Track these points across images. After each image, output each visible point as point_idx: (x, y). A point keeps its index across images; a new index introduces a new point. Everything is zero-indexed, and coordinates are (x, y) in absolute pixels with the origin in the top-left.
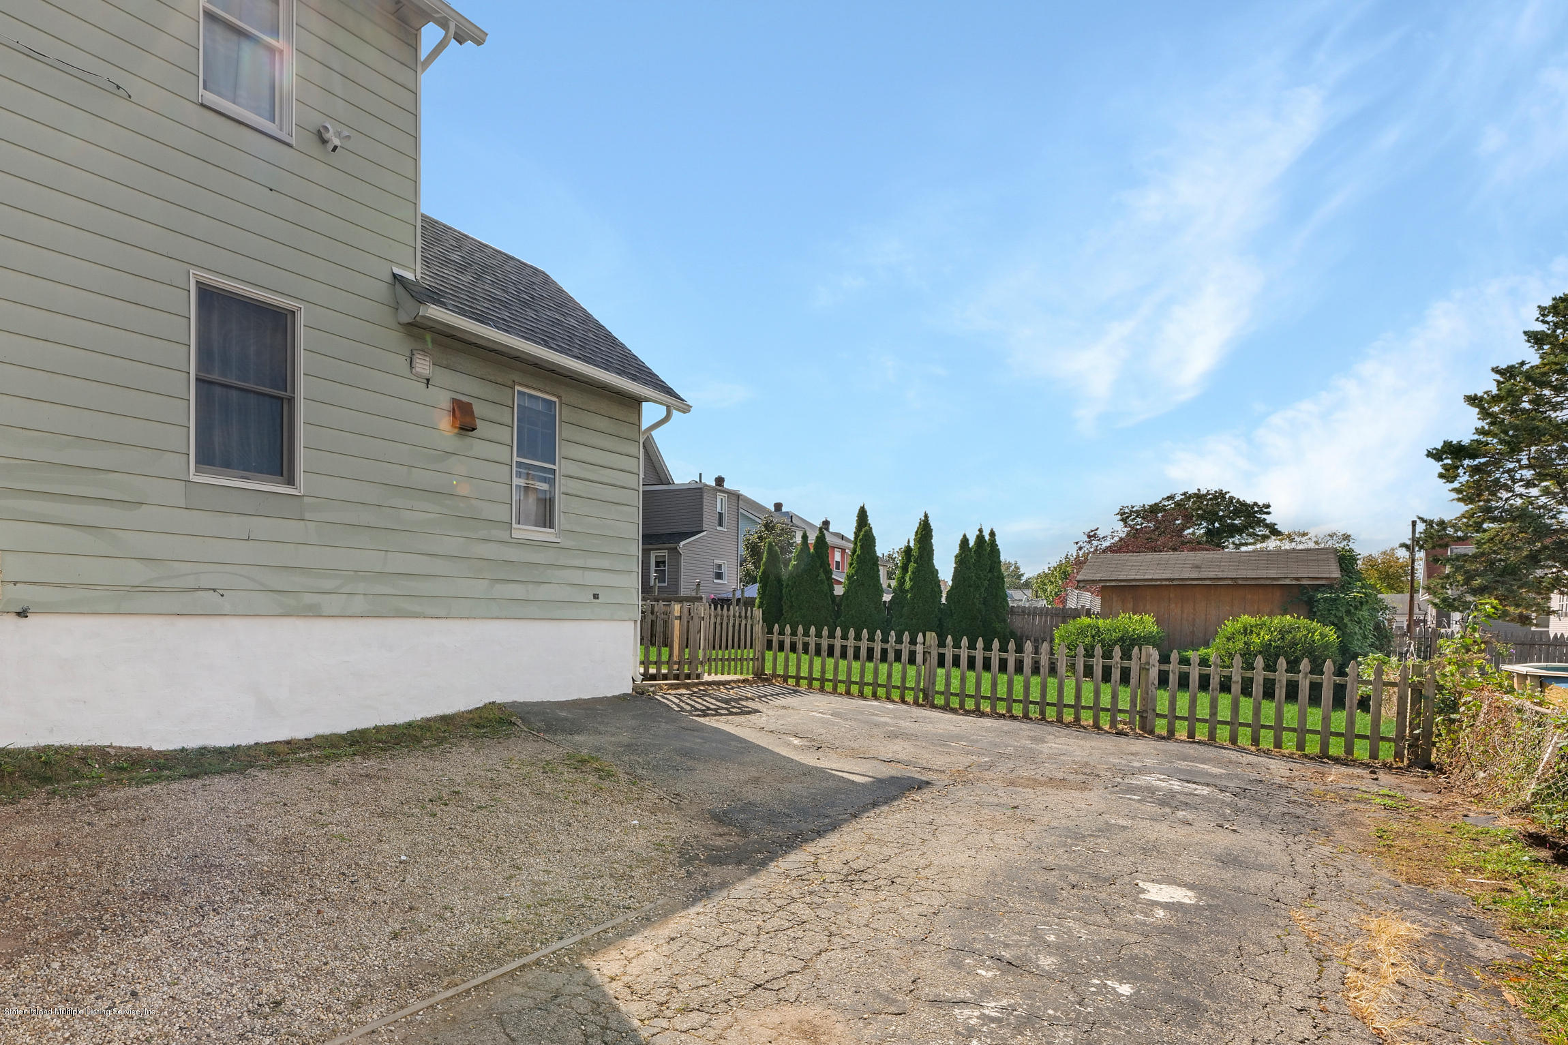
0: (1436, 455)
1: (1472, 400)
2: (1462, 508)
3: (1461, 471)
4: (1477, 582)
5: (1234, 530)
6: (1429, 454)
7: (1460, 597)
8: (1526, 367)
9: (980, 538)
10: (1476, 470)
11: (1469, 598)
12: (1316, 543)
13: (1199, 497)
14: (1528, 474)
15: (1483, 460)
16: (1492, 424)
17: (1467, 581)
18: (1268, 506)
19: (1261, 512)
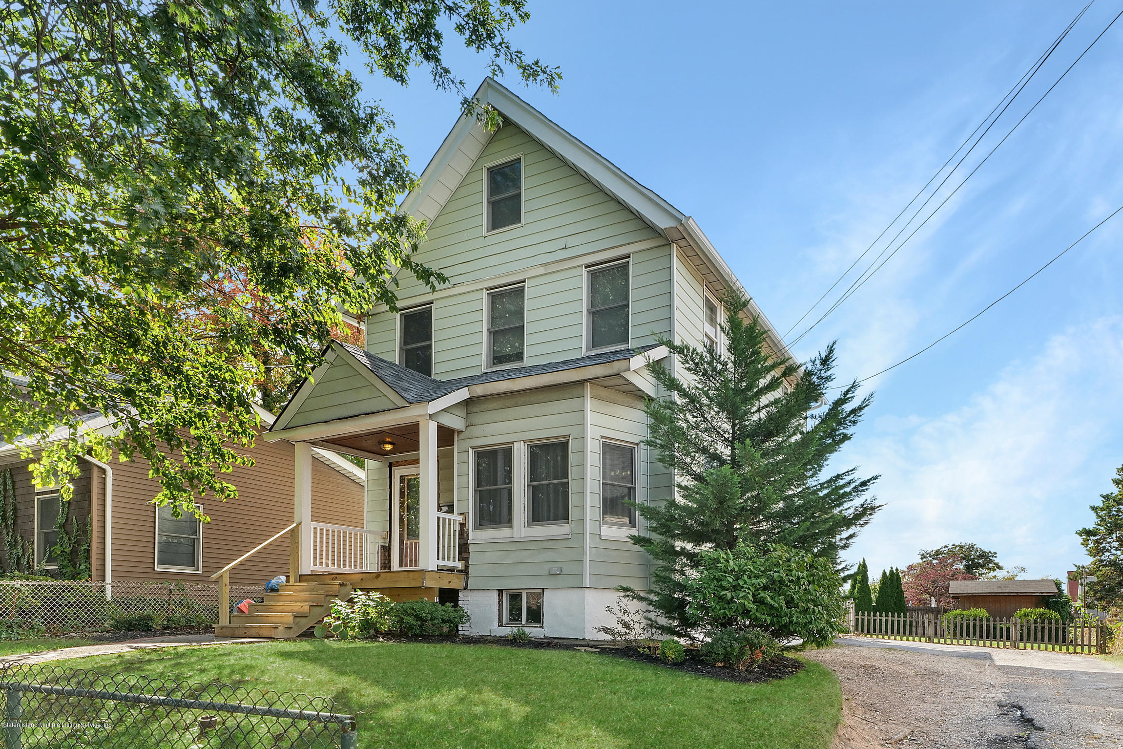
0: (1080, 534)
1: (1093, 508)
2: (1091, 559)
3: (1090, 542)
4: (1098, 595)
5: (978, 566)
6: (1077, 533)
7: (1092, 602)
8: (1114, 495)
9: (892, 571)
10: (1097, 541)
11: (1096, 602)
12: (1008, 572)
13: (961, 547)
14: (1116, 544)
15: (1099, 537)
16: (1101, 521)
17: (1095, 594)
18: (995, 553)
19: (993, 556)
